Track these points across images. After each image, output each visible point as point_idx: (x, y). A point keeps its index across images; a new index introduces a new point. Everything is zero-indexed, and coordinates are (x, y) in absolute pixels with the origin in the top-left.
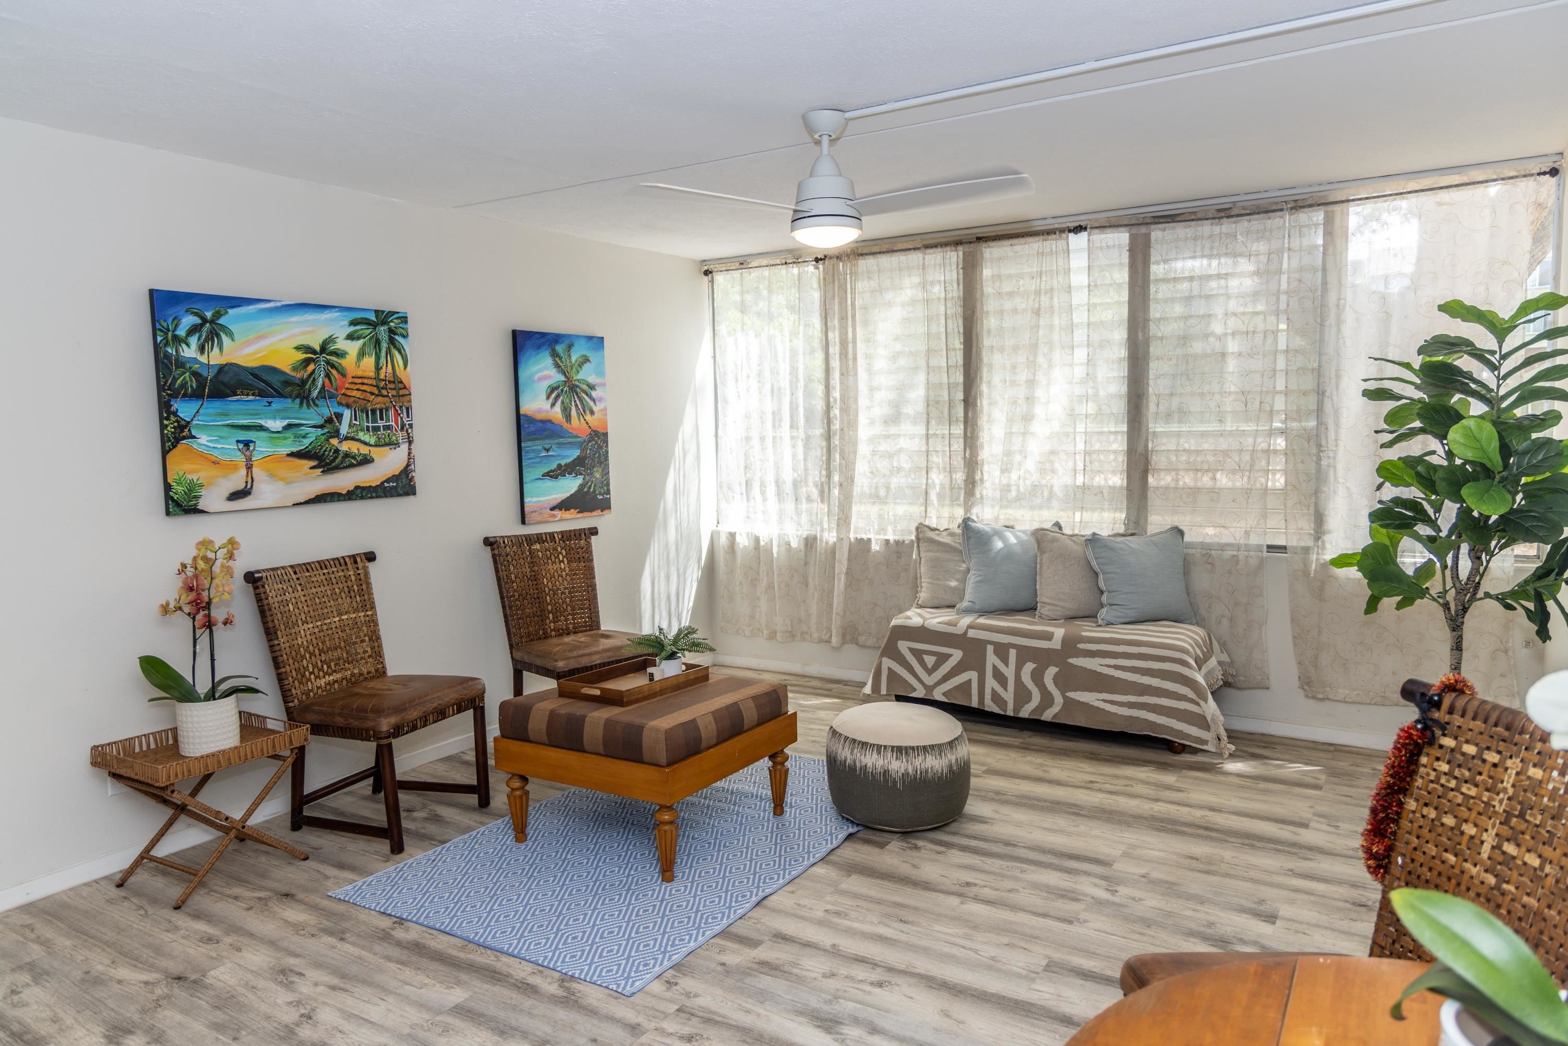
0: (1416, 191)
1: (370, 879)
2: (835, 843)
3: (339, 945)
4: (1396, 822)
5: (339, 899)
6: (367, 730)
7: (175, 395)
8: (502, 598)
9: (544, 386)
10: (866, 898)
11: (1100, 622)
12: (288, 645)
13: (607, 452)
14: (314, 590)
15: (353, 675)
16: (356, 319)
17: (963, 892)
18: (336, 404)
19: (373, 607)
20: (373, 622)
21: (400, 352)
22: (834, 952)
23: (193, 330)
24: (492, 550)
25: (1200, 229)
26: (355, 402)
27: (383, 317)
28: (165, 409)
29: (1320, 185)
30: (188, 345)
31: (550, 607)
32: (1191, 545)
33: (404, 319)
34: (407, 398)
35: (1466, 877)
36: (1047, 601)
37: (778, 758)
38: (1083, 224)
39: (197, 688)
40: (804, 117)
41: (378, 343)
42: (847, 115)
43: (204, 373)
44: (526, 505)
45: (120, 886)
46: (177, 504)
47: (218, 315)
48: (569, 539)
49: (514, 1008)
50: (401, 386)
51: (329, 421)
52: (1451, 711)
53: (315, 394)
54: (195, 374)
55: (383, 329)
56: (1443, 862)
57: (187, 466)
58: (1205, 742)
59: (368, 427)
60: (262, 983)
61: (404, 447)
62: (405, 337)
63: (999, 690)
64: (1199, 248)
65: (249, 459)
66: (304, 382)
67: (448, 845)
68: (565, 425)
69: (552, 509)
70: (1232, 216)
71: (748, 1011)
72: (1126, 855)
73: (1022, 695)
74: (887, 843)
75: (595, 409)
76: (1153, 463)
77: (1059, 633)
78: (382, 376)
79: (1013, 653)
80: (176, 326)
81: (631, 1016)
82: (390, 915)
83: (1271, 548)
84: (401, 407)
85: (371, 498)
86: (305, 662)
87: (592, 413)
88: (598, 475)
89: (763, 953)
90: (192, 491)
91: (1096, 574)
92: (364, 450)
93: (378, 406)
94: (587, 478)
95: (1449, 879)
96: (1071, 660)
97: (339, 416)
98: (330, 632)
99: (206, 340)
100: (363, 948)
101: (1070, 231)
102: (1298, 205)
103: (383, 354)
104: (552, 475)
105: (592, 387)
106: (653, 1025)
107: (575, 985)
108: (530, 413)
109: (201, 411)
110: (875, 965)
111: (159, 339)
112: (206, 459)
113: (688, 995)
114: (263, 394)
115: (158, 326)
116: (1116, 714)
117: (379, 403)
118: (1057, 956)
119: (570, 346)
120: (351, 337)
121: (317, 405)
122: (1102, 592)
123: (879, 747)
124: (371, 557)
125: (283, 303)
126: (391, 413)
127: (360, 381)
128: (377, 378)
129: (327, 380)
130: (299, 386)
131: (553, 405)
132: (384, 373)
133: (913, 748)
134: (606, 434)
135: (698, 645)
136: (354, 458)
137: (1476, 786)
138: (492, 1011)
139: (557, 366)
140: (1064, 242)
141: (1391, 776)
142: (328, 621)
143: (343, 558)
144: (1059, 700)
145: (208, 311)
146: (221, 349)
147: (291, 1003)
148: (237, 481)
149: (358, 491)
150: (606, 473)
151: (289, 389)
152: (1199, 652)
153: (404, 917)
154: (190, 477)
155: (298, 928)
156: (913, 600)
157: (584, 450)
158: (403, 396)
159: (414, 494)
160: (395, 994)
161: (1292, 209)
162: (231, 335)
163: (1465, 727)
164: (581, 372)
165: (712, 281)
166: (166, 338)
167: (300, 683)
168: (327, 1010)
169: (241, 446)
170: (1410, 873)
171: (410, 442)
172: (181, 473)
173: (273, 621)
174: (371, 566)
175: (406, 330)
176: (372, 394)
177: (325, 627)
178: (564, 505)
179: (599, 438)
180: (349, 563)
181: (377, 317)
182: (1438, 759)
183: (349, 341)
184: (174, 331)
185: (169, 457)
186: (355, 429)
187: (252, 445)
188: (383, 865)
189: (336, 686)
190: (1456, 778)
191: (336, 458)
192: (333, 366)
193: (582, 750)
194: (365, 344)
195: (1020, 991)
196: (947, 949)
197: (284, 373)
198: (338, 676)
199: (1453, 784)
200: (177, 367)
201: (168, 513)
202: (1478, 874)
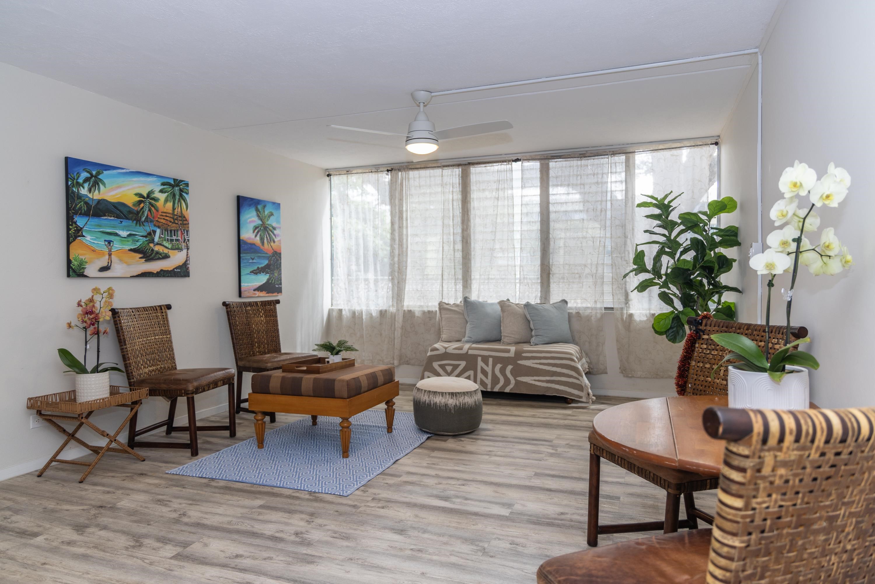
0: (663, 149)
1: (186, 466)
2: (422, 441)
3: (184, 490)
4: (688, 371)
5: (173, 474)
6: (180, 390)
7: (76, 213)
8: (232, 334)
9: (252, 225)
10: (445, 458)
11: (532, 344)
12: (130, 349)
13: (281, 263)
14: (142, 322)
15: (161, 368)
16: (164, 182)
17: (489, 453)
18: (153, 226)
19: (170, 334)
20: (170, 341)
21: (184, 201)
22: (437, 476)
23: (86, 180)
24: (227, 308)
25: (572, 162)
26: (162, 225)
27: (177, 183)
28: (70, 220)
29: (623, 144)
30: (83, 188)
31: (256, 340)
32: (571, 308)
33: (187, 185)
34: (187, 226)
35: (716, 384)
36: (506, 335)
37: (390, 403)
38: (519, 158)
39: (87, 367)
40: (412, 95)
41: (174, 195)
42: (433, 94)
43: (91, 203)
44: (242, 287)
45: (39, 476)
46: (74, 271)
47: (98, 173)
48: (265, 305)
49: (291, 504)
50: (184, 219)
51: (149, 234)
52: (706, 325)
53: (143, 219)
54: (86, 203)
55: (177, 189)
56: (706, 382)
57: (80, 251)
58: (581, 397)
59: (168, 239)
60: (149, 506)
61: (185, 251)
62: (187, 194)
63: (484, 378)
64: (571, 171)
65: (110, 251)
66: (138, 212)
67: (221, 451)
68: (262, 247)
69: (254, 290)
70: (586, 157)
71: (406, 497)
72: (556, 438)
73: (495, 380)
74: (447, 440)
75: (276, 240)
76: (553, 269)
77: (513, 349)
78: (176, 213)
79: (491, 360)
80: (78, 177)
81: (350, 503)
82: (205, 478)
83: (606, 309)
84: (184, 230)
85: (168, 276)
86: (139, 358)
87: (274, 242)
88: (276, 275)
89: (404, 478)
90: (82, 265)
91: (529, 322)
92: (166, 251)
93: (173, 228)
94: (271, 275)
95: (709, 387)
96: (519, 362)
97: (154, 232)
98: (150, 344)
99: (92, 186)
100: (198, 490)
101: (513, 161)
102: (614, 153)
103: (177, 202)
104: (256, 272)
105: (274, 229)
106: (363, 504)
107: (317, 495)
108: (245, 239)
109: (88, 223)
110: (458, 479)
111: (70, 183)
112: (90, 249)
113: (375, 494)
114: (118, 217)
115: (69, 176)
116: (540, 386)
117: (173, 226)
118: (538, 471)
119: (265, 207)
120: (161, 191)
121: (144, 225)
122: (532, 330)
123: (442, 393)
124: (169, 307)
125: (130, 170)
126: (179, 233)
127: (165, 214)
128: (173, 214)
129: (149, 213)
130: (135, 214)
131: (256, 236)
132: (177, 211)
133: (459, 393)
134: (280, 254)
135: (350, 348)
136: (160, 254)
137: (717, 350)
138: (280, 506)
139: (258, 216)
140: (510, 166)
141: (685, 352)
142: (149, 338)
143: (155, 306)
144: (513, 381)
145: (94, 171)
146: (99, 191)
147: (171, 511)
148: (104, 262)
149: (162, 272)
150: (280, 274)
151: (131, 215)
152: (578, 355)
153: (214, 477)
154: (81, 257)
155: (157, 486)
156: (438, 338)
157: (270, 261)
158: (185, 224)
159: (189, 276)
160: (225, 504)
161: (612, 154)
162: (104, 184)
163: (711, 330)
164: (269, 220)
165: (330, 180)
166: (73, 183)
167: (137, 369)
168: (192, 511)
169: (106, 243)
170: (694, 389)
171: (188, 249)
172: (77, 255)
173: (124, 335)
174: (169, 312)
175: (188, 190)
176: (171, 222)
177: (148, 342)
178: (260, 289)
179: (277, 255)
180: (158, 309)
181: (174, 182)
182: (702, 344)
183: (161, 194)
184: (77, 179)
185: (72, 246)
186: (161, 239)
187: (112, 243)
188: (189, 461)
189: (153, 373)
190: (709, 349)
191: (152, 254)
192: (152, 206)
193: (300, 395)
194: (168, 196)
195: (527, 483)
196: (489, 472)
197: (129, 207)
198: (154, 368)
199: (708, 352)
200: (78, 199)
201: (69, 276)
202: (720, 382)
